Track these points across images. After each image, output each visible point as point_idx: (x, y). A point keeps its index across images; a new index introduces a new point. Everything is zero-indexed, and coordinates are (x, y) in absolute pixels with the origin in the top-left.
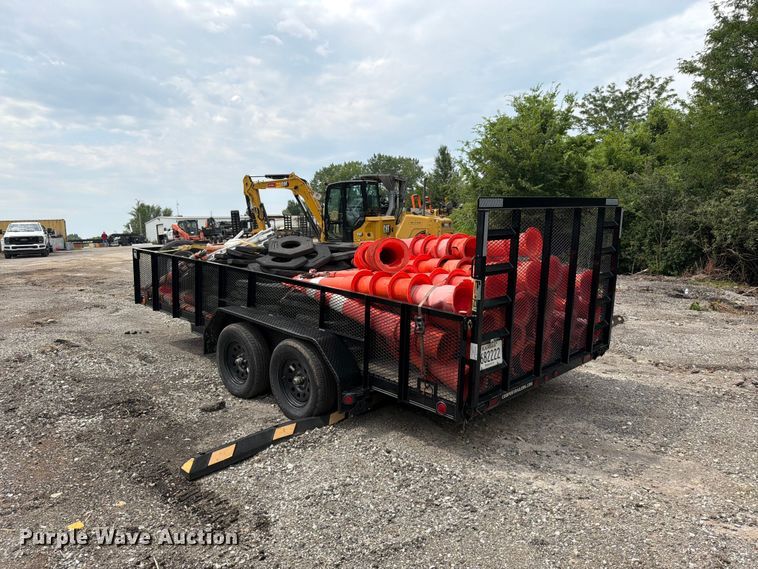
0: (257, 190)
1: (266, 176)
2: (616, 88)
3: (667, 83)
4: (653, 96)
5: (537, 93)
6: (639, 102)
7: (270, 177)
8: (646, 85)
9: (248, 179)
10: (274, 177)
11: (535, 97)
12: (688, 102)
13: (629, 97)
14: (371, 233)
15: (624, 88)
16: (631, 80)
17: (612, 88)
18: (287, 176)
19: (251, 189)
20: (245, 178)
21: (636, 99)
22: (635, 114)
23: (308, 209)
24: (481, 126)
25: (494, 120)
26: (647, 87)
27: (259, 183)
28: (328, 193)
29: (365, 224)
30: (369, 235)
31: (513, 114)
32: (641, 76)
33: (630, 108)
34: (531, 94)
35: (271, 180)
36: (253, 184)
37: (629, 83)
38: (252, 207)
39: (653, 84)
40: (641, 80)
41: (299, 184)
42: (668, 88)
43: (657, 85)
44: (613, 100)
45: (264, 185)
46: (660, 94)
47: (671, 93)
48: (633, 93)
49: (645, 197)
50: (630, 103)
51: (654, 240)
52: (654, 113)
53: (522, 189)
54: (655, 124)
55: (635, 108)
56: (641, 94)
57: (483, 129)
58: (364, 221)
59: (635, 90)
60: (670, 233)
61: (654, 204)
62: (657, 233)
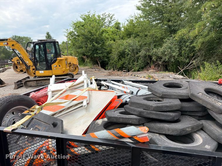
5: (89, 14)
8: (108, 16)
14: (60, 65)
16: (103, 14)
18: (7, 40)
21: (105, 20)
25: (75, 22)
30: (60, 66)
31: (81, 20)
40: (106, 14)
42: (113, 17)
43: (110, 16)
46: (111, 19)
47: (114, 19)
49: (131, 48)
50: (104, 21)
51: (133, 61)
52: (116, 24)
53: (94, 46)
54: (117, 27)
55: (105, 23)
56: (106, 19)
57: (72, 25)
58: (57, 60)
59: (104, 17)
60: (138, 58)
61: (133, 50)
62: (135, 59)
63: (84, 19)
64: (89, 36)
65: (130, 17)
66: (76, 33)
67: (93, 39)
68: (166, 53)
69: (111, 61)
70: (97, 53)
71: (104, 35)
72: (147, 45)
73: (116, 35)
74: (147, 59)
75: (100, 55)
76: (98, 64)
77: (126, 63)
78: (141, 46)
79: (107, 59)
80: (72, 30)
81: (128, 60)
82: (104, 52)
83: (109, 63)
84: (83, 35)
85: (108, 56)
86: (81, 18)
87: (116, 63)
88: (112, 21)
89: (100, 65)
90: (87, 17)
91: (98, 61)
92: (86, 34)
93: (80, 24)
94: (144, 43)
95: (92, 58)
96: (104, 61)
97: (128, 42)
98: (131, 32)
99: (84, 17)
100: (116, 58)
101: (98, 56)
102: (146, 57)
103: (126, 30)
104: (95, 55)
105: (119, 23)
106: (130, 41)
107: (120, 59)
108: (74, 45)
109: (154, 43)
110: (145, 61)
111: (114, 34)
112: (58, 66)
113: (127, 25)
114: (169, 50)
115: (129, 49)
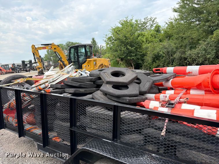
0: (38, 50)
1: (41, 45)
2: (141, 21)
3: (155, 19)
4: (151, 23)
5: (127, 19)
6: (147, 25)
7: (43, 45)
9: (33, 46)
10: (45, 45)
11: (126, 20)
12: (168, 23)
13: (145, 23)
15: (144, 21)
16: (145, 18)
17: (140, 21)
18: (51, 44)
19: (35, 50)
20: (32, 46)
21: (147, 24)
22: (147, 28)
23: (61, 57)
24: (111, 29)
25: (114, 28)
26: (150, 20)
27: (38, 48)
28: (70, 50)
29: (87, 62)
30: (89, 66)
31: (120, 26)
32: (147, 17)
33: (145, 26)
34: (125, 19)
35: (44, 46)
36: (36, 48)
37: (145, 19)
38: (36, 57)
39: (151, 19)
40: (148, 18)
41: (56, 47)
42: (155, 21)
43: (152, 20)
44: (141, 24)
45: (40, 48)
46: (153, 22)
47: (156, 22)
48: (146, 22)
49: (165, 50)
50: (145, 25)
51: (168, 63)
52: (156, 27)
53: (127, 49)
54: (156, 30)
55: (147, 26)
56: (148, 22)
57: (111, 30)
58: (86, 61)
59: (146, 21)
60: (173, 61)
61: (168, 52)
62: (170, 61)
63: (122, 24)
64: (124, 40)
65: (169, 20)
66: (114, 38)
67: (127, 43)
68: (199, 55)
69: (145, 64)
70: (131, 56)
71: (139, 39)
72: (183, 47)
73: (155, 37)
74: (183, 62)
75: (133, 58)
76: (132, 66)
77: (160, 65)
78: (177, 48)
79: (141, 62)
80: (111, 35)
81: (163, 62)
82: (139, 55)
83: (143, 65)
84: (119, 39)
85: (143, 59)
86: (120, 23)
87: (150, 65)
88: (154, 24)
89: (133, 67)
90: (125, 22)
91: (132, 63)
92: (121, 38)
93: (118, 29)
94: (180, 45)
95: (126, 61)
96: (139, 63)
97: (163, 44)
98: (170, 34)
99: (122, 22)
100: (150, 60)
101: (132, 58)
102: (181, 59)
103: (166, 32)
104: (129, 58)
105: (159, 26)
106: (165, 43)
107: (154, 61)
108: (111, 49)
109: (190, 45)
110: (180, 64)
111: (152, 37)
112: (87, 65)
113: (167, 28)
114: (204, 52)
115: (164, 51)
